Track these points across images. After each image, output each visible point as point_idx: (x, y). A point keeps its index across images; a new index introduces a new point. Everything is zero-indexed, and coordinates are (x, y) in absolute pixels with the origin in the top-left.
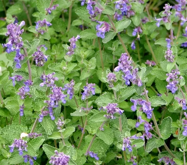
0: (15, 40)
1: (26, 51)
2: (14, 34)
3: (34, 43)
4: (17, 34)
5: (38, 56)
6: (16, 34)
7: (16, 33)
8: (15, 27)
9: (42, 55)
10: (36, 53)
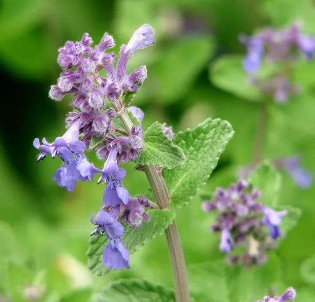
0: (100, 120)
1: (160, 181)
2: (95, 90)
3: (204, 139)
4: (112, 93)
5: (234, 214)
6: (104, 91)
7: (103, 85)
8: (100, 56)
9: (253, 208)
10: (221, 194)
